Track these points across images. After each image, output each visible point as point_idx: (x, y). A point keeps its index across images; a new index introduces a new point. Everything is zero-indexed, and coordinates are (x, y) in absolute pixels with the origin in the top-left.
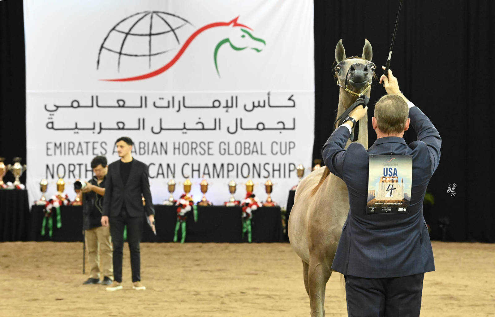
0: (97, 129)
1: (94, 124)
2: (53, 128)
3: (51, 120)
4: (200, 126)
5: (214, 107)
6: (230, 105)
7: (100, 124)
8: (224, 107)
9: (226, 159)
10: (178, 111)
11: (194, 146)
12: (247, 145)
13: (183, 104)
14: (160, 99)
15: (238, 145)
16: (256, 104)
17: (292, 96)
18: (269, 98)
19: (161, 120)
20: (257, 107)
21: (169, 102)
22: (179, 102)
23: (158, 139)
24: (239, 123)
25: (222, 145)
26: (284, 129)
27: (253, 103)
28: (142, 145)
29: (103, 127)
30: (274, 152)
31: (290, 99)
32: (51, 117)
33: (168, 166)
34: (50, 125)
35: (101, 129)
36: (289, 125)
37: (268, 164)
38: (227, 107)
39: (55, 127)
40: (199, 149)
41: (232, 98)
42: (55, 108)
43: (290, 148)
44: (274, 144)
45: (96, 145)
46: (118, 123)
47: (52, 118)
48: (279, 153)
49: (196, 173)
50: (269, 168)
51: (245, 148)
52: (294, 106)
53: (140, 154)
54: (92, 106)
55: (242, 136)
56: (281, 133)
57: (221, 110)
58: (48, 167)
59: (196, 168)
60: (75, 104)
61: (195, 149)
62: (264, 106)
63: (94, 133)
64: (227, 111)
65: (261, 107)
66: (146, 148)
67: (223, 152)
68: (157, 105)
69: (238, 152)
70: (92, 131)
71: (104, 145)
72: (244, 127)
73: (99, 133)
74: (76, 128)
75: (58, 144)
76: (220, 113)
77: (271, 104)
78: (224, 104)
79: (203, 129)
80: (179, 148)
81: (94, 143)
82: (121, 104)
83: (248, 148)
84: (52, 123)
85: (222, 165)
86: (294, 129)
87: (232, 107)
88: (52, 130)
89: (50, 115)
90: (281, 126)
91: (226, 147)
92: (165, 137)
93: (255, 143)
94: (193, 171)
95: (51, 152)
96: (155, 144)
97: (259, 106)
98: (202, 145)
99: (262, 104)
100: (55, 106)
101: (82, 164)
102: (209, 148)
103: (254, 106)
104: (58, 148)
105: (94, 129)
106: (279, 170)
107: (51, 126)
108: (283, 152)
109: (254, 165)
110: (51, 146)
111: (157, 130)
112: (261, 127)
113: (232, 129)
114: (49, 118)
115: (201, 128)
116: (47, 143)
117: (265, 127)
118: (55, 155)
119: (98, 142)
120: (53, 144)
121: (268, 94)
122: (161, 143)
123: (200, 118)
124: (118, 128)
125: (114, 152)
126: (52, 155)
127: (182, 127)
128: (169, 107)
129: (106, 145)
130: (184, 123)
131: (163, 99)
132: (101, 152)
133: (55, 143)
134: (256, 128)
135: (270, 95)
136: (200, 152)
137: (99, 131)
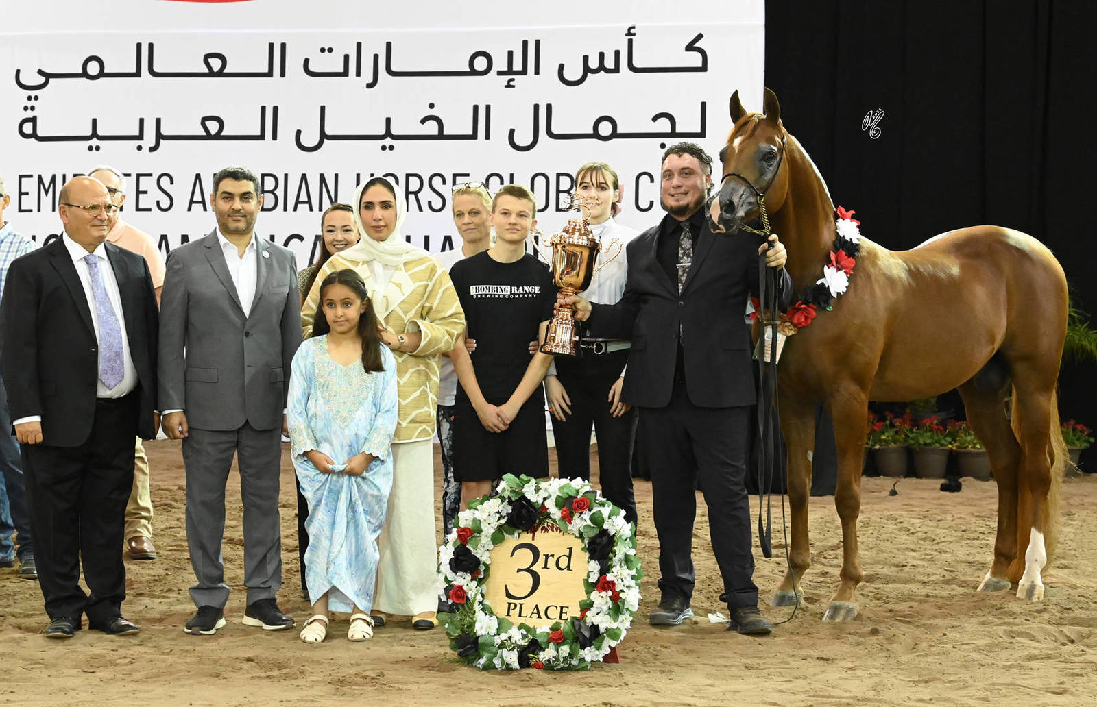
0: (150, 139)
1: (142, 121)
2: (34, 135)
3: (29, 114)
4: (432, 128)
5: (473, 72)
6: (517, 66)
7: (158, 121)
8: (500, 73)
10: (369, 86)
11: (414, 184)
12: (565, 183)
13: (385, 65)
14: (323, 50)
15: (540, 181)
16: (594, 63)
17: (700, 37)
18: (630, 42)
19: (323, 108)
20: (595, 71)
21: (347, 57)
22: (376, 57)
23: (313, 165)
24: (542, 118)
25: (494, 181)
26: (673, 134)
27: (586, 58)
28: (269, 184)
29: (164, 132)
30: (644, 205)
31: (690, 47)
32: (29, 104)
34: (28, 128)
35: (159, 137)
36: (688, 122)
38: (510, 71)
39: (40, 133)
40: (426, 195)
41: (525, 43)
42: (41, 80)
44: (644, 180)
45: (145, 183)
46: (204, 119)
47: (33, 108)
51: (558, 192)
52: (704, 68)
54: (138, 74)
57: (494, 81)
60: (93, 68)
61: (416, 193)
62: (616, 70)
63: (140, 148)
64: (509, 86)
65: (608, 71)
66: (280, 192)
68: (312, 68)
70: (138, 143)
71: (165, 182)
72: (555, 130)
73: (152, 149)
74: (94, 134)
75: (47, 182)
76: (488, 89)
77: (636, 64)
78: (500, 63)
79: (441, 136)
81: (138, 176)
82: (216, 68)
83: (568, 192)
84: (33, 120)
86: (701, 134)
87: (524, 72)
88: (33, 140)
89: (29, 98)
90: (664, 126)
92: (332, 158)
95: (29, 202)
96: (304, 177)
97: (602, 67)
98: (437, 182)
99: (609, 63)
100: (40, 72)
103: (587, 70)
104: (47, 192)
105: (140, 137)
107: (30, 130)
110: (30, 185)
111: (310, 139)
112: (605, 128)
113: (523, 138)
114: (26, 108)
115: (436, 132)
116: (21, 177)
117: (619, 131)
118: (39, 210)
119: (150, 175)
120: (35, 179)
121: (629, 34)
122: (322, 177)
123: (432, 106)
124: (205, 134)
125: (192, 202)
126: (31, 211)
127: (382, 132)
128: (345, 73)
129: (172, 182)
130: (388, 120)
131: (330, 50)
132: (158, 203)
133: (40, 177)
134: (592, 132)
135: (634, 34)
136: (430, 203)
137: (153, 144)
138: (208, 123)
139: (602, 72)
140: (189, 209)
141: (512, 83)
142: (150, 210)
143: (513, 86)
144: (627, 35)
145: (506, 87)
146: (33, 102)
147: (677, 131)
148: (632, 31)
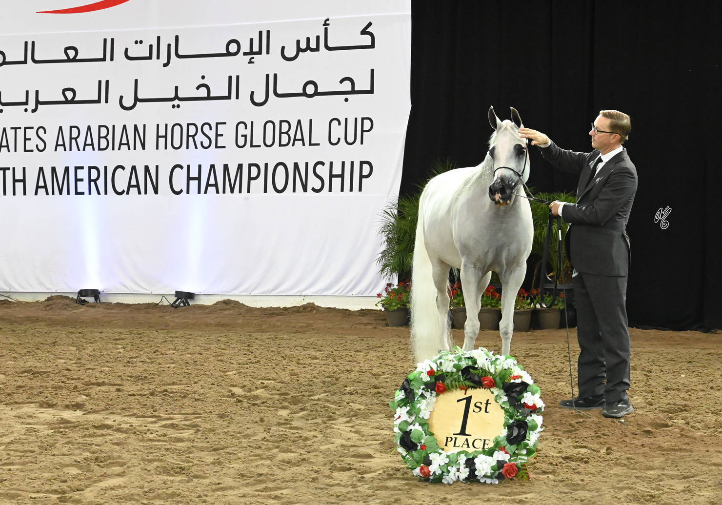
0: (32, 104)
1: (27, 92)
4: (203, 92)
5: (229, 54)
6: (256, 49)
7: (37, 92)
8: (245, 54)
9: (247, 156)
10: (165, 65)
11: (192, 129)
12: (285, 127)
13: (175, 51)
14: (136, 42)
15: (270, 126)
16: (303, 45)
17: (370, 24)
18: (326, 30)
19: (136, 81)
20: (304, 51)
21: (151, 46)
22: (169, 45)
23: (130, 119)
24: (271, 82)
25: (242, 126)
26: (353, 92)
27: (298, 42)
28: (104, 132)
29: (41, 99)
30: (334, 141)
31: (364, 32)
33: (147, 169)
35: (38, 102)
36: (362, 84)
37: (323, 164)
38: (251, 52)
40: (200, 137)
41: (261, 33)
43: (363, 131)
44: (335, 123)
46: (64, 90)
48: (342, 140)
49: (194, 184)
50: (323, 171)
51: (281, 133)
52: (372, 46)
53: (100, 149)
54: (25, 62)
55: (277, 109)
56: (346, 100)
57: (241, 59)
59: (194, 173)
61: (193, 136)
62: (317, 49)
63: (26, 110)
64: (250, 62)
65: (312, 50)
66: (110, 137)
67: (241, 141)
68: (130, 54)
69: (269, 141)
70: (25, 107)
71: (41, 131)
72: (279, 91)
73: (34, 111)
76: (238, 65)
77: (330, 43)
78: (245, 48)
79: (209, 98)
80: (166, 137)
81: (25, 128)
82: (71, 56)
83: (287, 133)
85: (240, 167)
86: (371, 91)
87: (260, 53)
90: (347, 86)
91: (248, 132)
92: (142, 114)
93: (299, 122)
94: (189, 179)
96: (125, 127)
97: (308, 48)
98: (206, 128)
99: (313, 45)
101: (8, 169)
102: (217, 135)
103: (299, 50)
105: (26, 103)
106: (342, 176)
108: (350, 139)
109: (296, 166)
111: (128, 102)
112: (310, 89)
113: (259, 98)
115: (206, 95)
117: (319, 90)
119: (32, 128)
121: (325, 24)
122: (136, 126)
123: (203, 77)
124: (64, 100)
125: (57, 145)
127: (173, 96)
128: (150, 58)
129: (45, 133)
130: (177, 88)
131: (141, 42)
132: (37, 146)
134: (302, 92)
135: (328, 25)
136: (202, 143)
137: (34, 107)
138: (67, 93)
139: (309, 51)
140: (56, 150)
141: (252, 60)
142: (32, 151)
143: (253, 63)
144: (324, 25)
145: (249, 63)
147: (355, 90)
148: (327, 22)
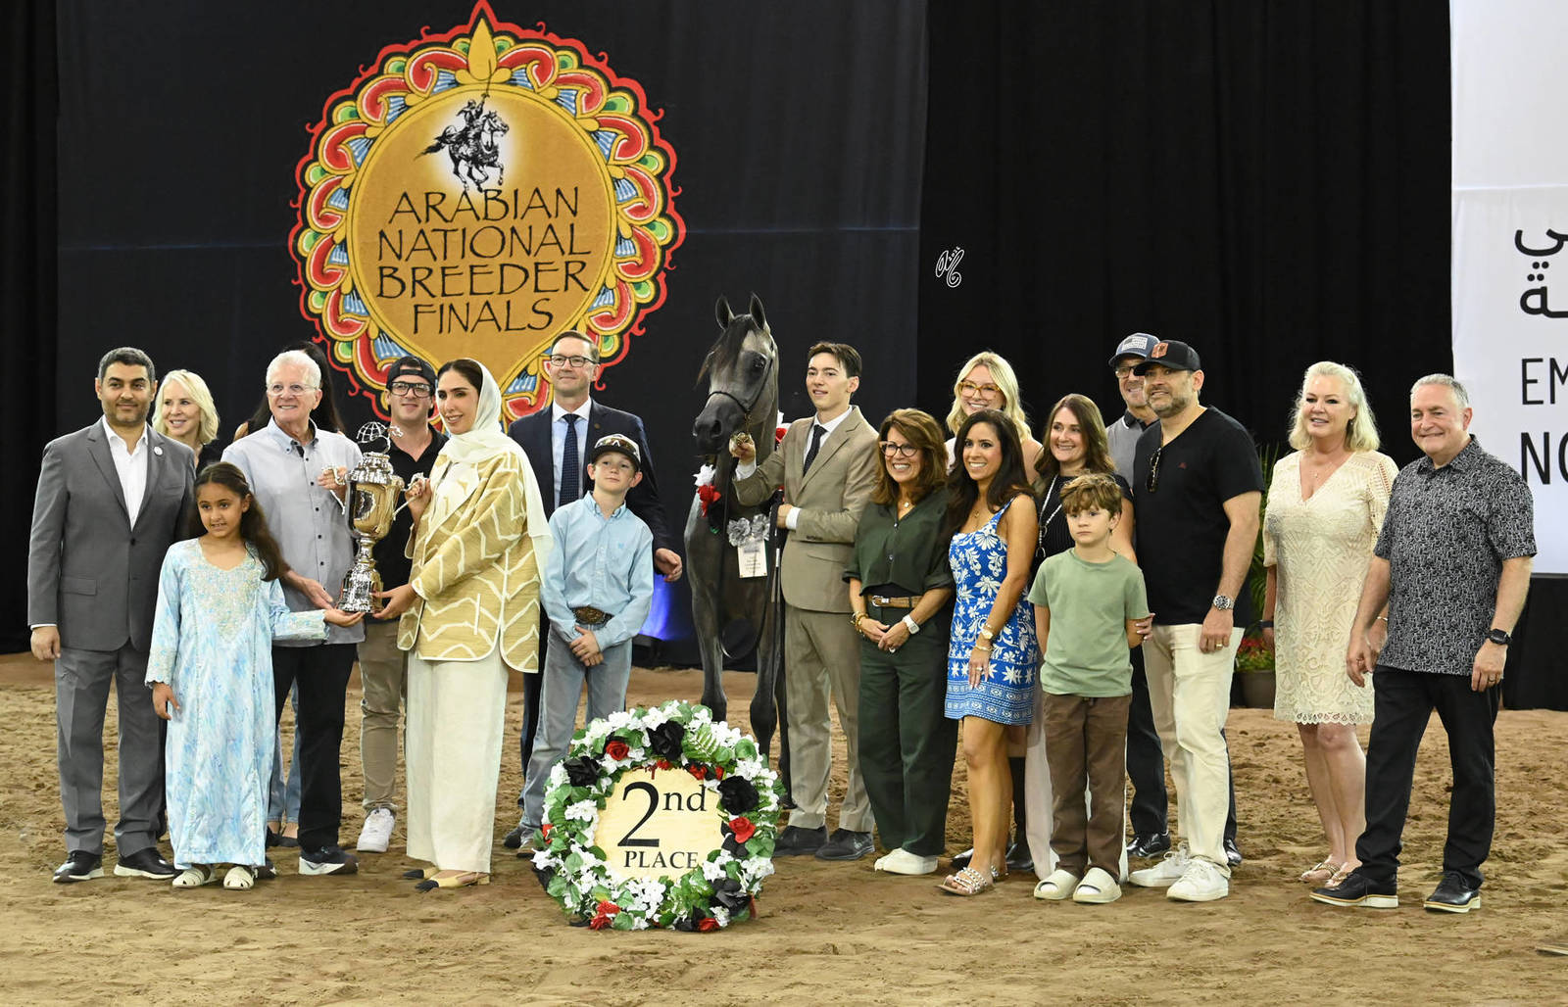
2: (1543, 310)
3: (1536, 284)
32: (1536, 272)
34: (1534, 302)
39: (1551, 307)
42: (1554, 243)
47: (1541, 277)
58: (1526, 439)
75: (1561, 366)
84: (1543, 292)
88: (1542, 315)
89: (1536, 266)
95: (1538, 392)
100: (1551, 233)
104: (1561, 378)
107: (1537, 303)
110: (1540, 372)
114: (1531, 278)
116: (1525, 362)
118: (1553, 401)
120: (1546, 364)
126: (1541, 402)
133: (1553, 363)
146: (1541, 270)
